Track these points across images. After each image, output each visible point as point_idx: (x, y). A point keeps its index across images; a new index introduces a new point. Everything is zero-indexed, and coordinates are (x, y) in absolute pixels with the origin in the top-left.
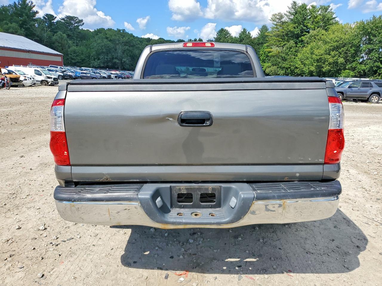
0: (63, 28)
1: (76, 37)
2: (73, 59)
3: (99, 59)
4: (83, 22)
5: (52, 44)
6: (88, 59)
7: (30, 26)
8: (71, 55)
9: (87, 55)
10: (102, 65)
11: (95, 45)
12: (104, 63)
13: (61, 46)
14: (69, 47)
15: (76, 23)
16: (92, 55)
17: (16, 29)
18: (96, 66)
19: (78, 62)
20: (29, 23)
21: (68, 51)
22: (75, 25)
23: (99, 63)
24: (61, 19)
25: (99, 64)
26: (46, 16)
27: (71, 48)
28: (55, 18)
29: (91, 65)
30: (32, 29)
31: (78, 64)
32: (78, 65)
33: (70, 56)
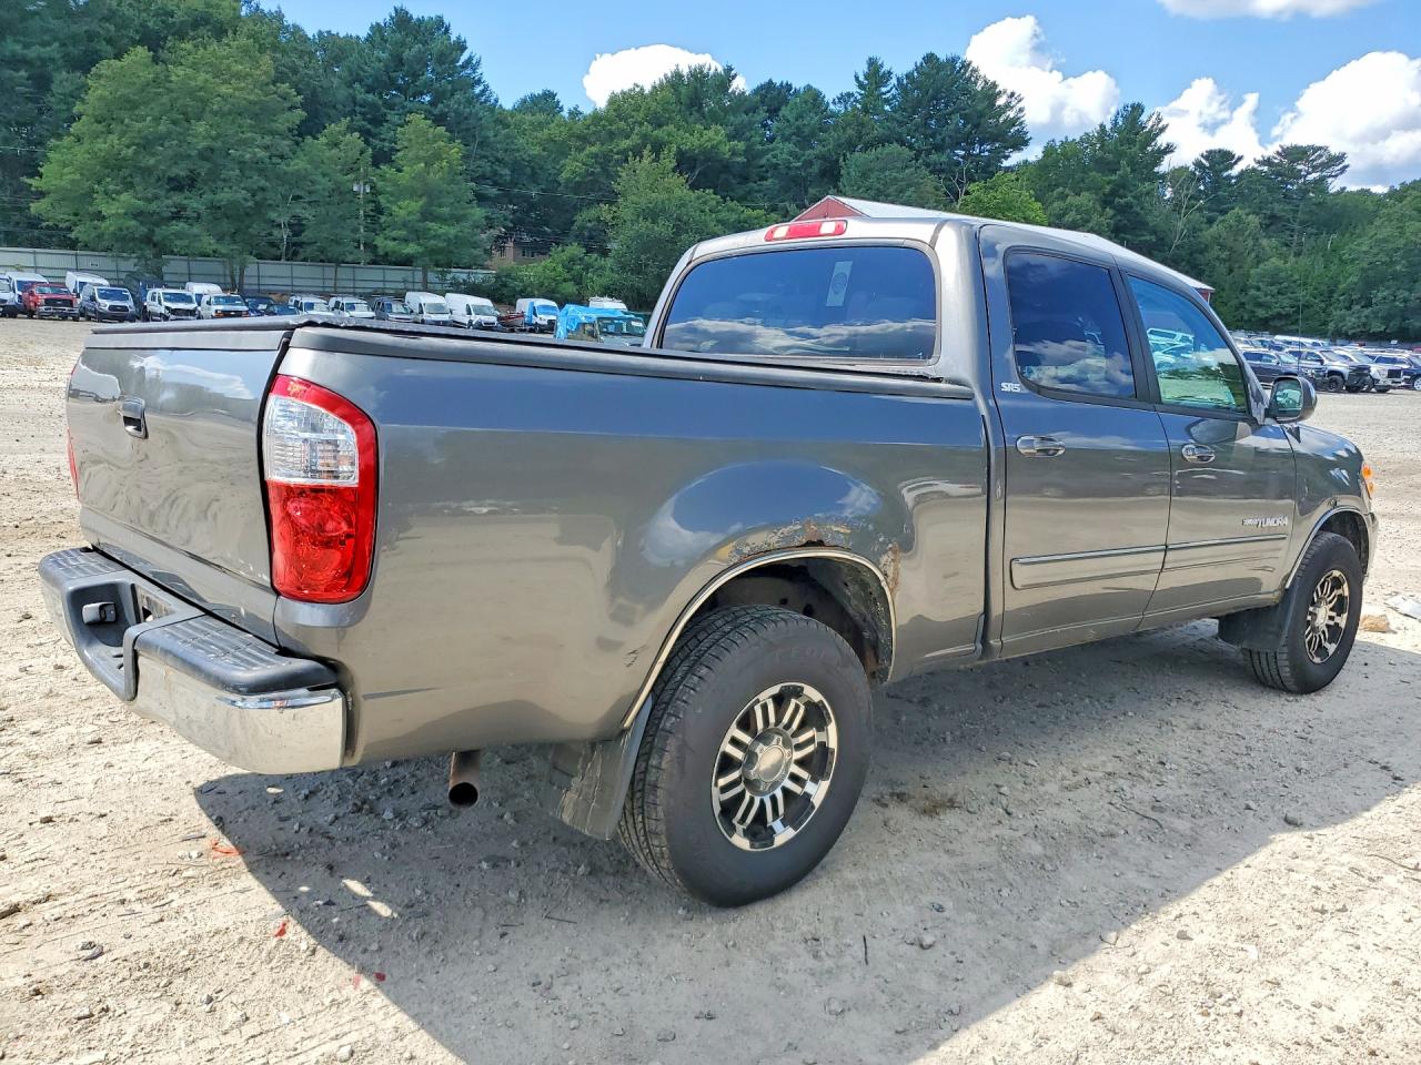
0: (1259, 192)
1: (1301, 223)
2: (1260, 305)
3: (1369, 304)
4: (1346, 163)
5: (1195, 255)
6: (1323, 305)
7: (1134, 197)
8: (1258, 289)
9: (1324, 288)
10: (1377, 327)
11: (1365, 248)
12: (1387, 319)
13: (1229, 260)
14: (1259, 261)
15: (1315, 169)
16: (1342, 286)
17: (1087, 212)
18: (1350, 333)
19: (1279, 316)
20: (1132, 188)
21: (1249, 276)
22: (1310, 177)
23: (1363, 320)
24: (1259, 162)
25: (1364, 325)
26: (1206, 158)
27: (1261, 266)
28: (1236, 163)
29: (1331, 326)
30: (1138, 209)
31: (1278, 323)
32: (1276, 327)
33: (1253, 292)
